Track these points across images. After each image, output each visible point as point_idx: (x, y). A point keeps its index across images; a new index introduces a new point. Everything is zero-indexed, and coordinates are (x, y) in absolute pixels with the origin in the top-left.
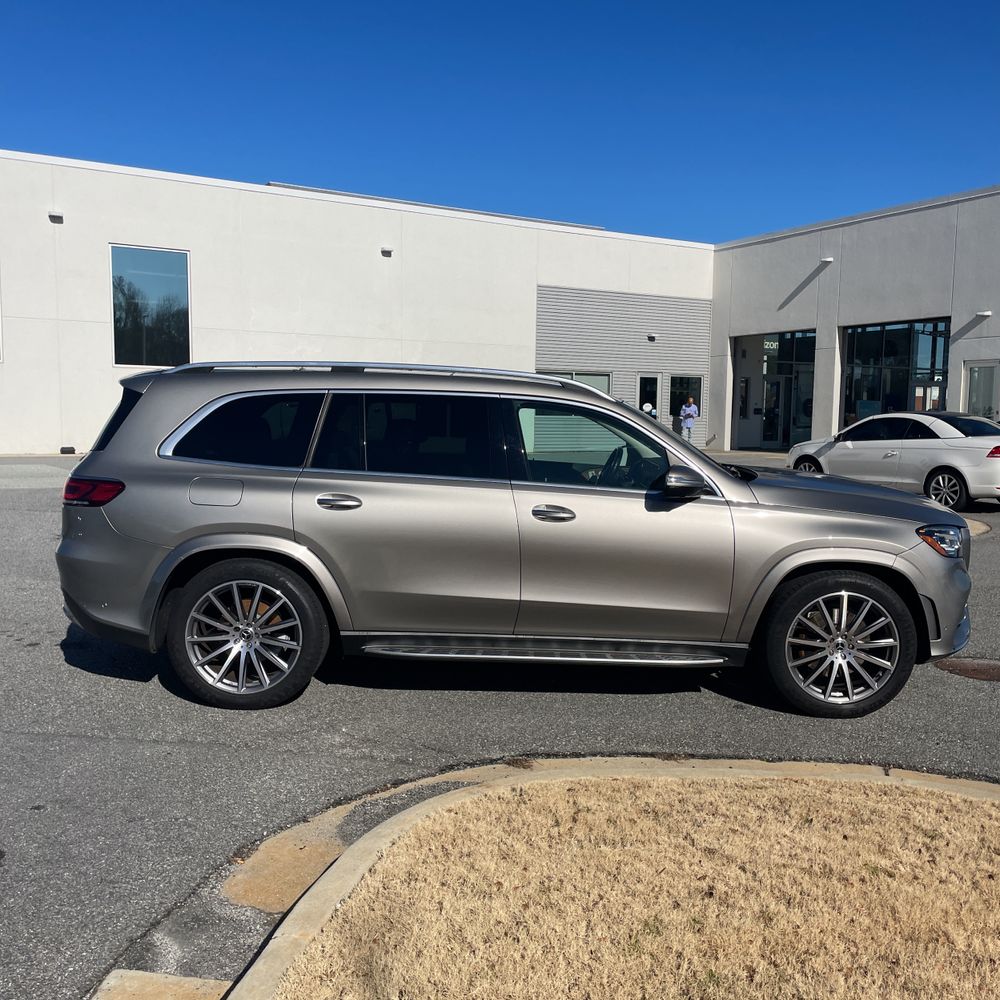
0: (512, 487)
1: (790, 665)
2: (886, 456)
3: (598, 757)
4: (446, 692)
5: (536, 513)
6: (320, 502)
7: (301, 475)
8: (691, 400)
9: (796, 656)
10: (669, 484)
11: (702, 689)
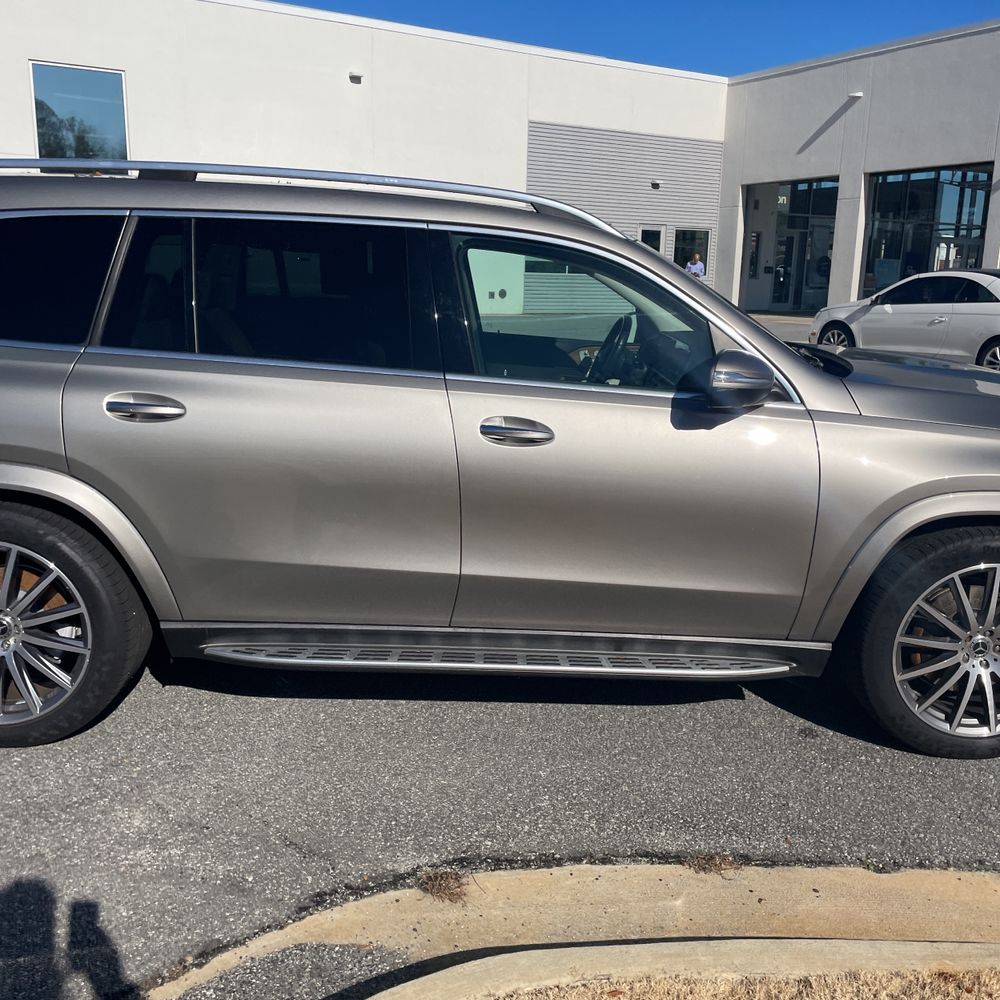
0: (447, 385)
1: (898, 678)
2: (932, 323)
3: (584, 866)
4: (350, 702)
5: (486, 430)
6: (112, 407)
7: (82, 359)
8: (697, 256)
9: (907, 664)
10: (716, 384)
11: (746, 692)
